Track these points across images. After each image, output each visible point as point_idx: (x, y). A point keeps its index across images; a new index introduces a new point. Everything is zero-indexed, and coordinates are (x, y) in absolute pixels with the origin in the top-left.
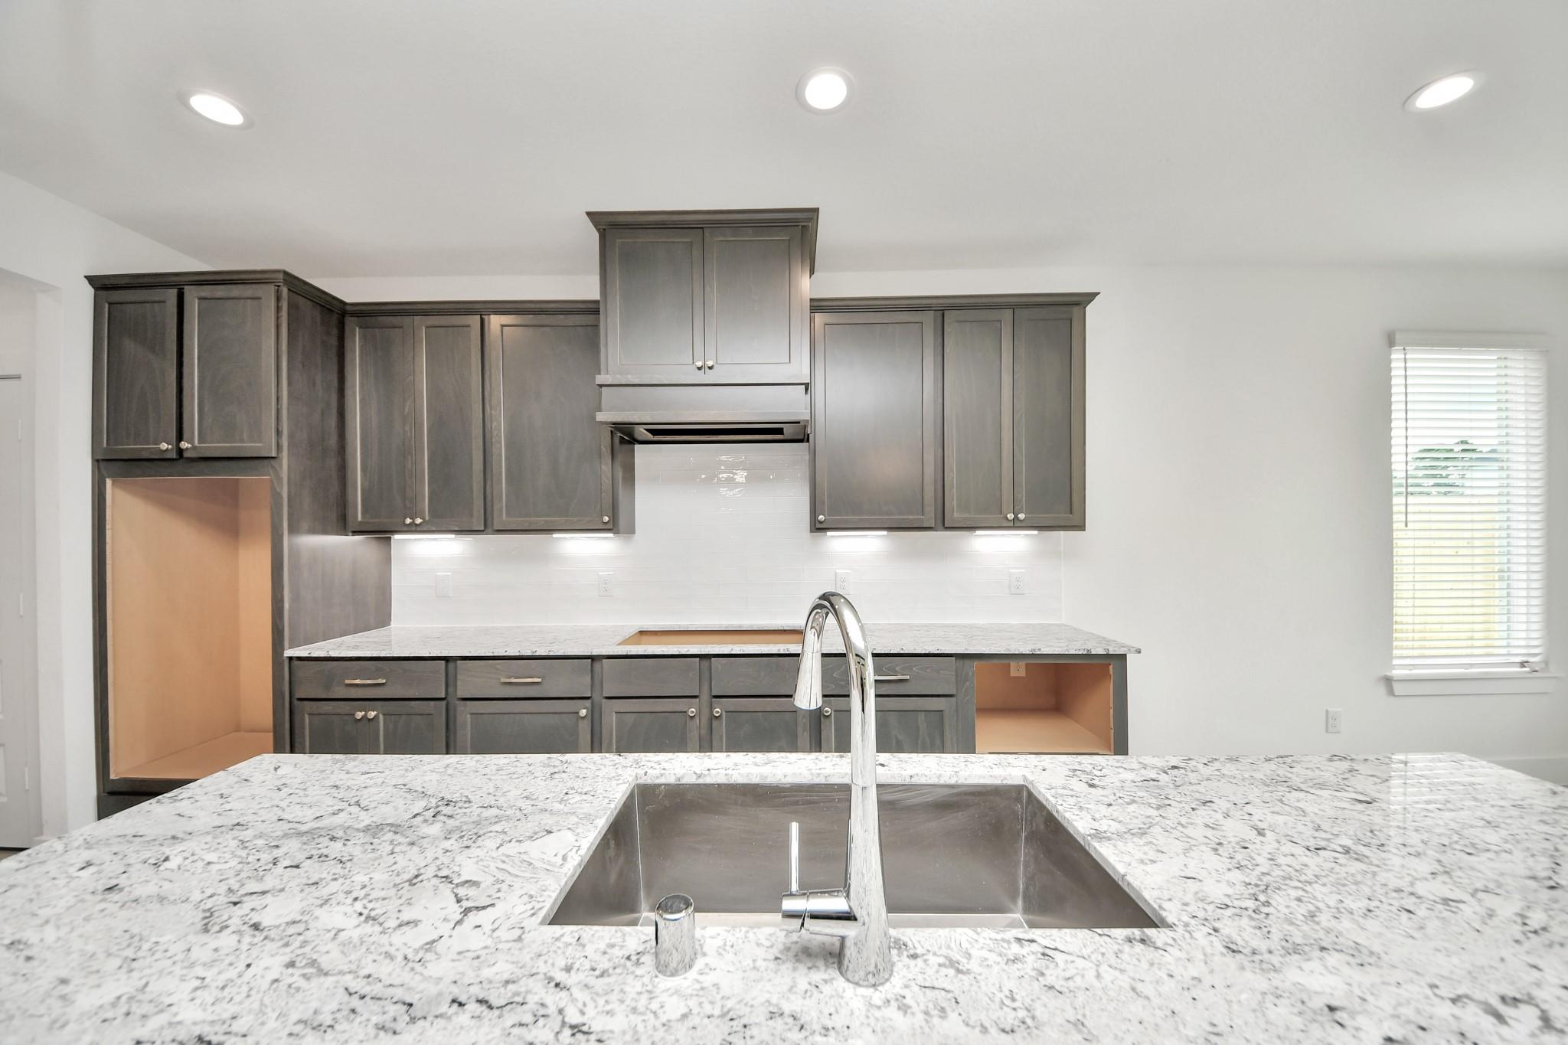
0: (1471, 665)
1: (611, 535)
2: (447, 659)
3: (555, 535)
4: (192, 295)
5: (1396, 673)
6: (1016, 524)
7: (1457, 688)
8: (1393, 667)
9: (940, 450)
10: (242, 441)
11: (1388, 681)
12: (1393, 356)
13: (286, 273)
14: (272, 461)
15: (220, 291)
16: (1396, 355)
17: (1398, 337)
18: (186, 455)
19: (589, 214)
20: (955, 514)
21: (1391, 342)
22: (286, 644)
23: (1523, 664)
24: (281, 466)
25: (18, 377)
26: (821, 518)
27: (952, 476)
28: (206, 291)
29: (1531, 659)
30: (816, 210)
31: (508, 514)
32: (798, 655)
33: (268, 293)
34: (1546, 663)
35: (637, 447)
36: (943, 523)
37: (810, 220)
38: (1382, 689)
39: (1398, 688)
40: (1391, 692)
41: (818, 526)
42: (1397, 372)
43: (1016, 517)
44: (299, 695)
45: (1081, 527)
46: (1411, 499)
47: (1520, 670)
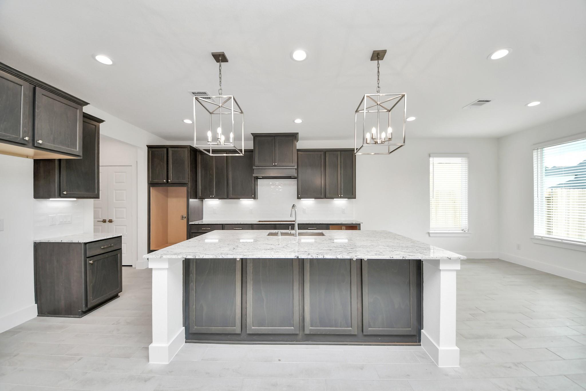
0: (449, 230)
1: (253, 199)
2: (222, 224)
3: (240, 199)
4: (170, 150)
5: (431, 232)
6: (341, 197)
7: (447, 235)
8: (430, 230)
9: (325, 181)
10: (181, 180)
11: (429, 233)
12: (430, 159)
13: (190, 146)
14: (187, 184)
15: (176, 149)
17: (431, 155)
18: (169, 183)
19: (251, 133)
20: (328, 195)
22: (190, 222)
23: (462, 230)
24: (189, 185)
25: (131, 166)
26: (299, 196)
27: (327, 187)
28: (173, 149)
29: (464, 229)
30: (298, 133)
31: (232, 195)
32: (294, 224)
33: (186, 150)
34: (468, 230)
35: (258, 180)
36: (325, 197)
37: (297, 135)
38: (427, 235)
39: (431, 235)
40: (429, 236)
41: (299, 198)
42: (431, 162)
43: (341, 196)
44: (191, 232)
45: (355, 198)
47: (462, 231)
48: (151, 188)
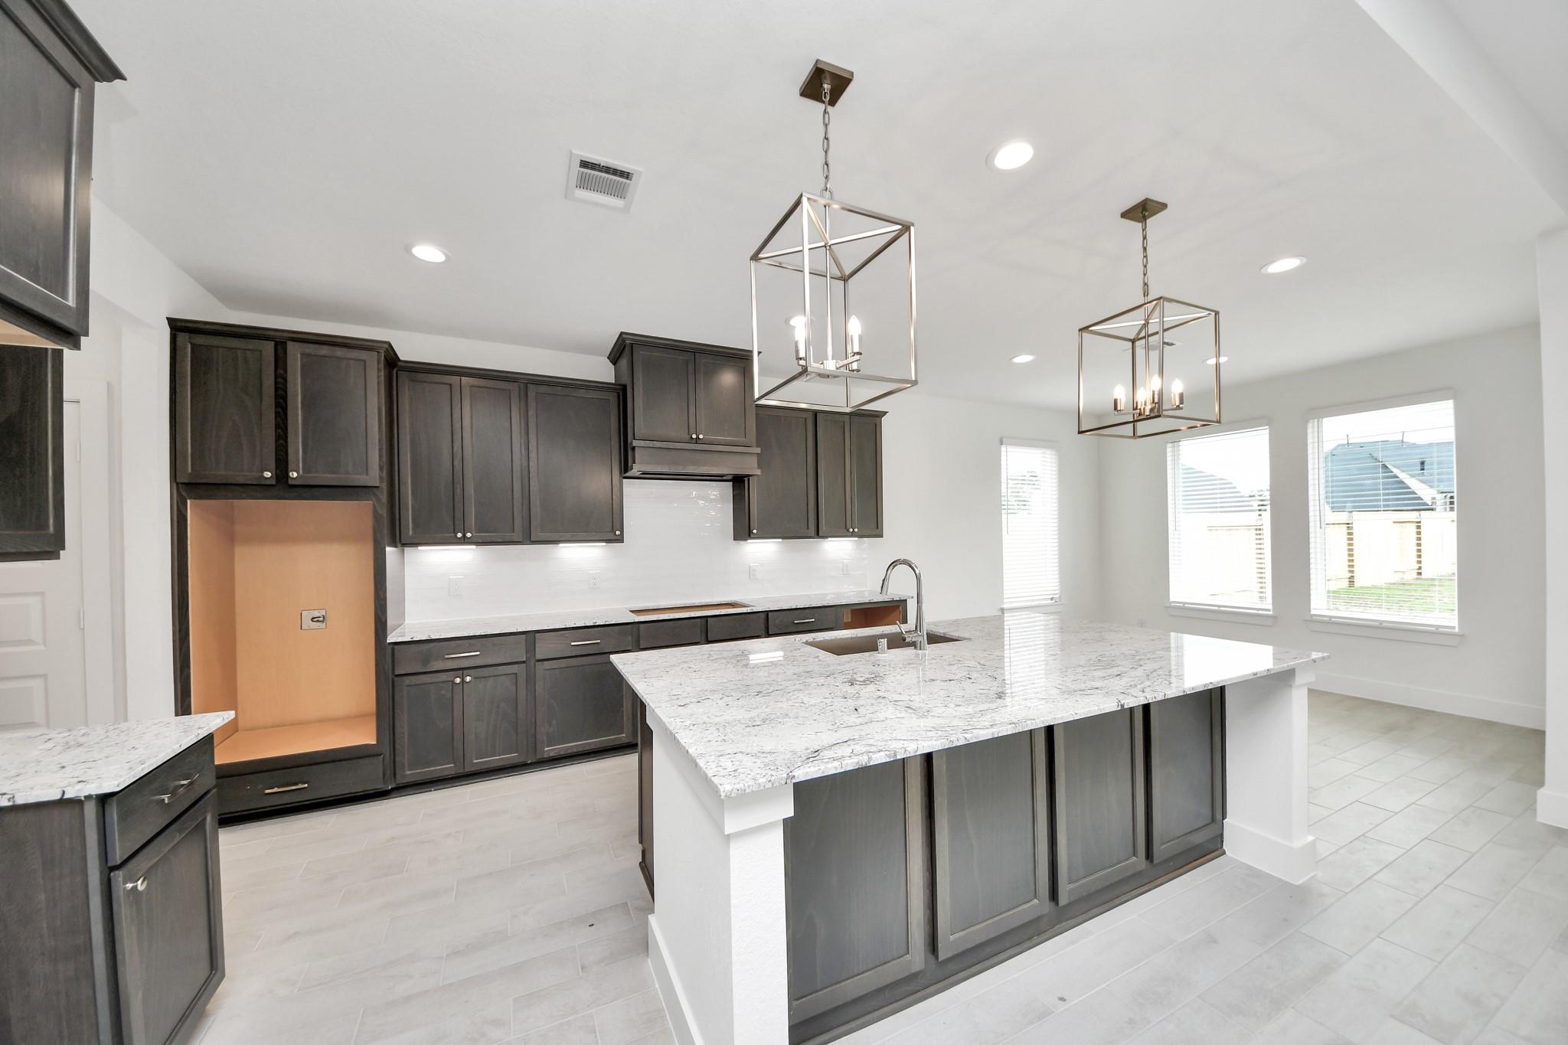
2: (526, 633)
4: (293, 349)
5: (1005, 606)
8: (1004, 603)
9: (816, 492)
10: (347, 473)
12: (1002, 450)
14: (374, 490)
15: (324, 350)
16: (1003, 448)
17: (1004, 440)
18: (291, 483)
20: (823, 529)
21: (1002, 444)
22: (389, 632)
23: (1052, 599)
24: (383, 493)
26: (755, 531)
27: (822, 507)
28: (310, 348)
29: (1055, 596)
33: (368, 357)
34: (1060, 597)
39: (1006, 612)
42: (1003, 454)
44: (397, 673)
45: (881, 534)
46: (1009, 516)
47: (1050, 601)
48: (189, 501)
